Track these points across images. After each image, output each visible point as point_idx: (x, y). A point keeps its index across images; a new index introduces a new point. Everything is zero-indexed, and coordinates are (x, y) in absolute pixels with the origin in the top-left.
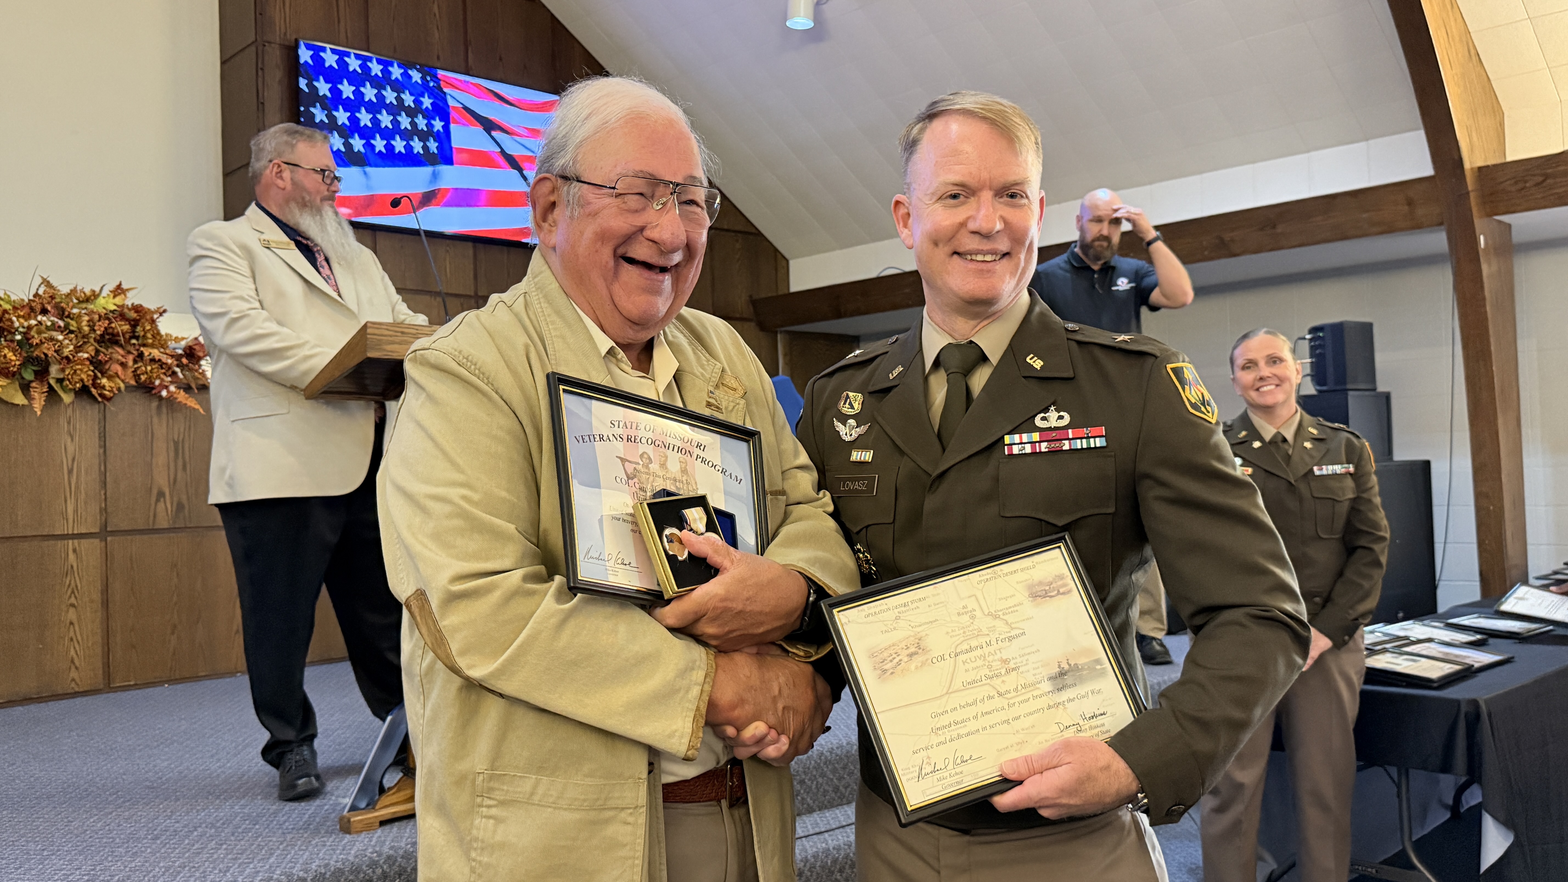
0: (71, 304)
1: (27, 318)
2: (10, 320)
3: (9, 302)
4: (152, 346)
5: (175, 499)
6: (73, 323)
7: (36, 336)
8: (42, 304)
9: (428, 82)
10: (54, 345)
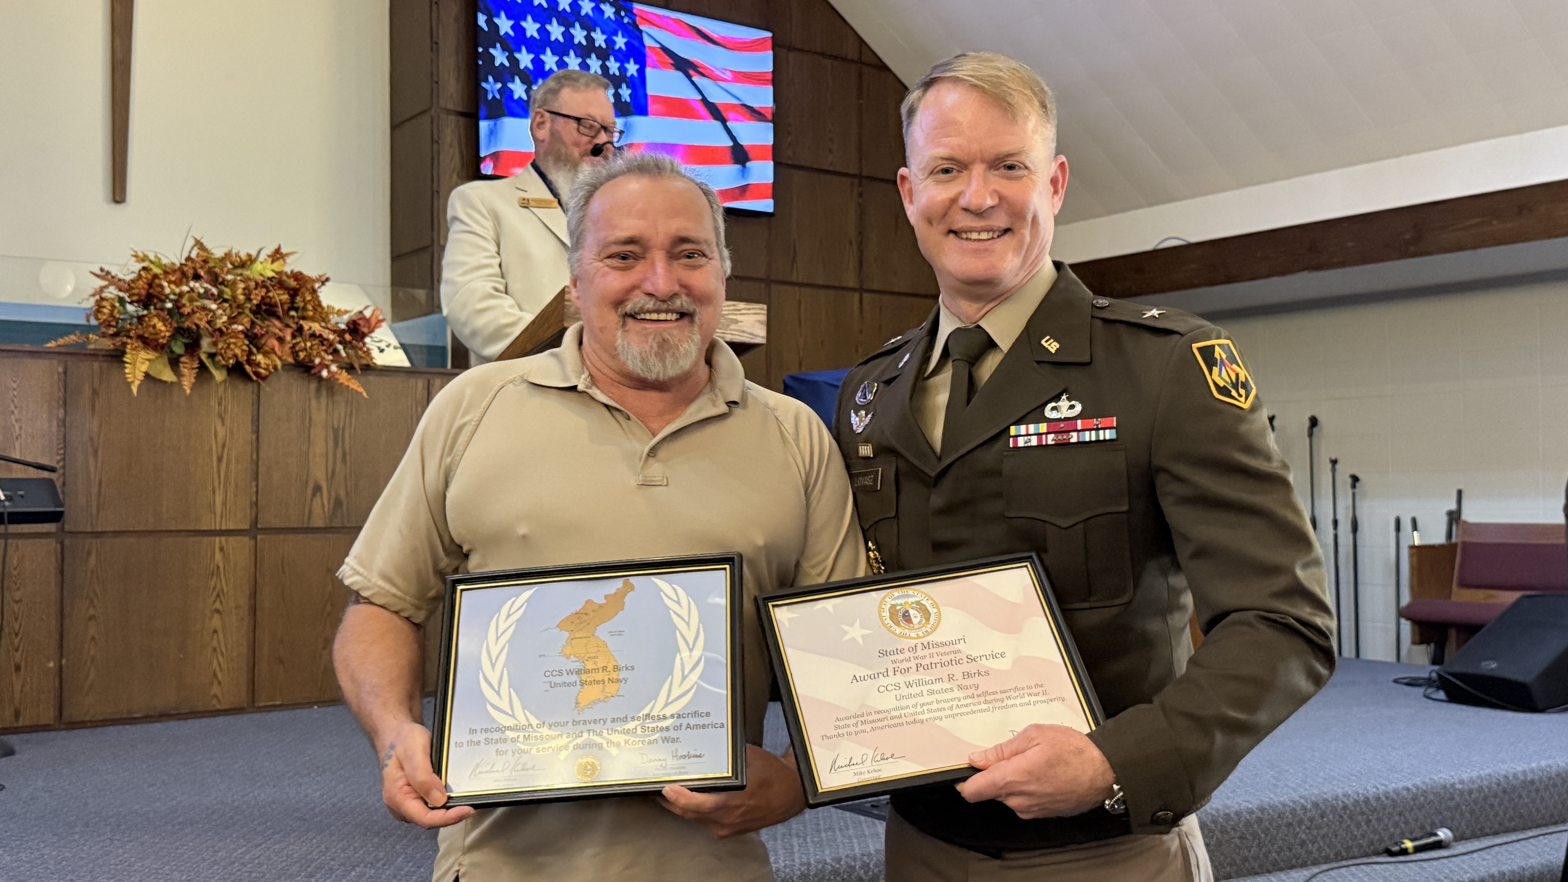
0: (225, 270)
1: (178, 283)
2: (161, 286)
3: (159, 265)
4: (313, 319)
5: (333, 494)
6: (227, 290)
7: (188, 305)
8: (195, 269)
9: (622, 18)
10: (207, 315)
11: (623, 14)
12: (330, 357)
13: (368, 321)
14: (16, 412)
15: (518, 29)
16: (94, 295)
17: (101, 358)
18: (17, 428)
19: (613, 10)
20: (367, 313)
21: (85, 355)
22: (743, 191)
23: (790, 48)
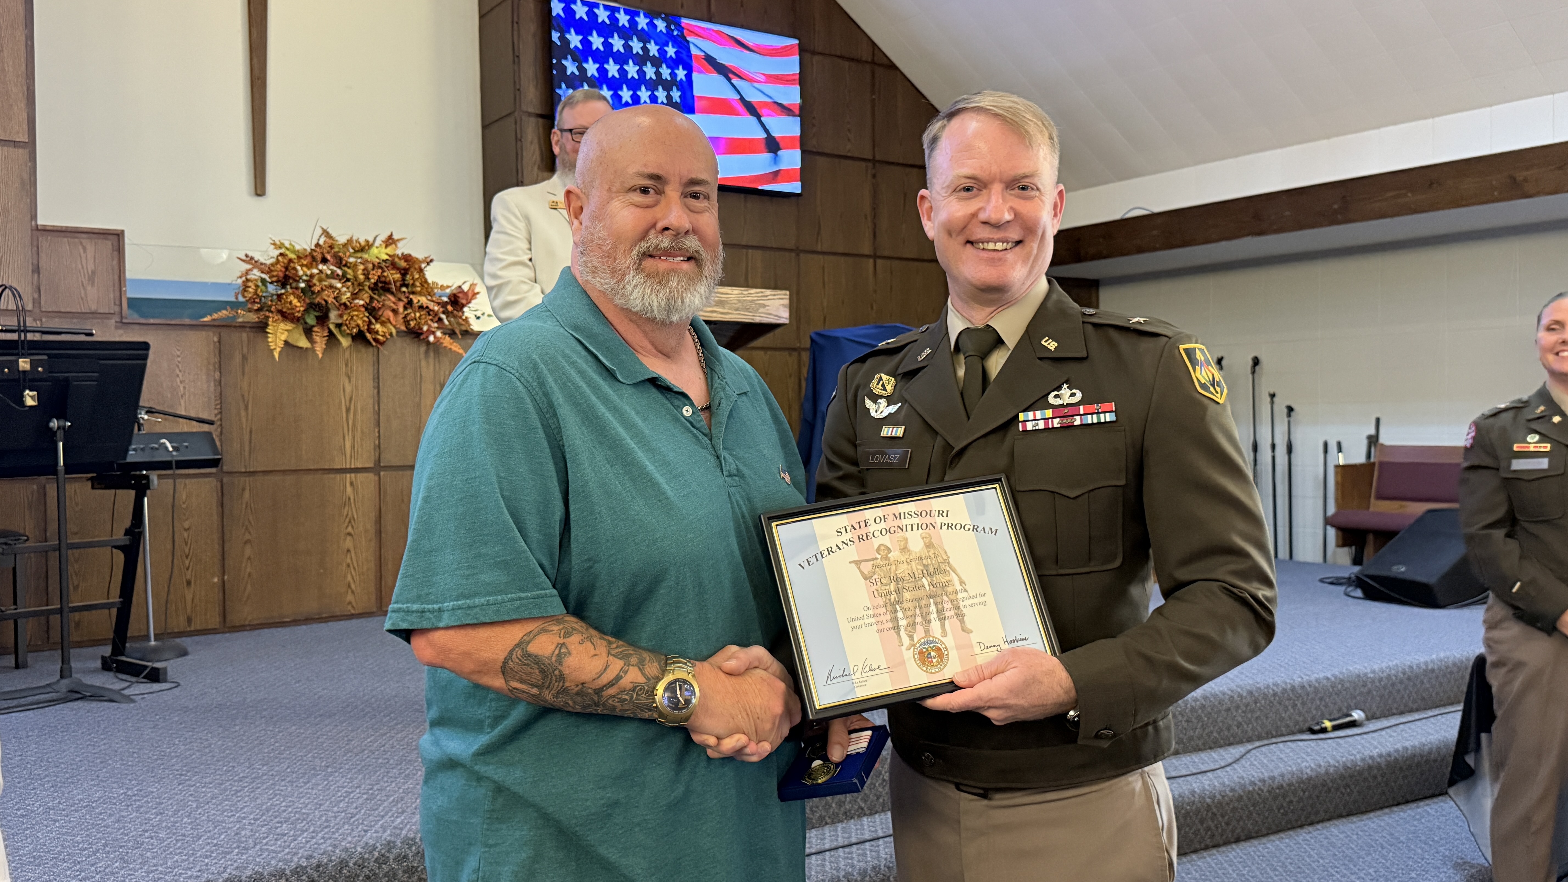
0: (348, 254)
1: (309, 266)
2: (295, 269)
3: (294, 251)
4: (420, 294)
6: (349, 271)
7: (318, 284)
8: (322, 254)
9: (673, 31)
10: (333, 292)
11: (673, 27)
12: (436, 325)
13: (466, 294)
14: (180, 375)
15: (586, 43)
16: (241, 277)
17: (248, 329)
18: (182, 389)
19: (665, 24)
20: (465, 288)
21: (235, 327)
22: (775, 176)
23: (814, 53)
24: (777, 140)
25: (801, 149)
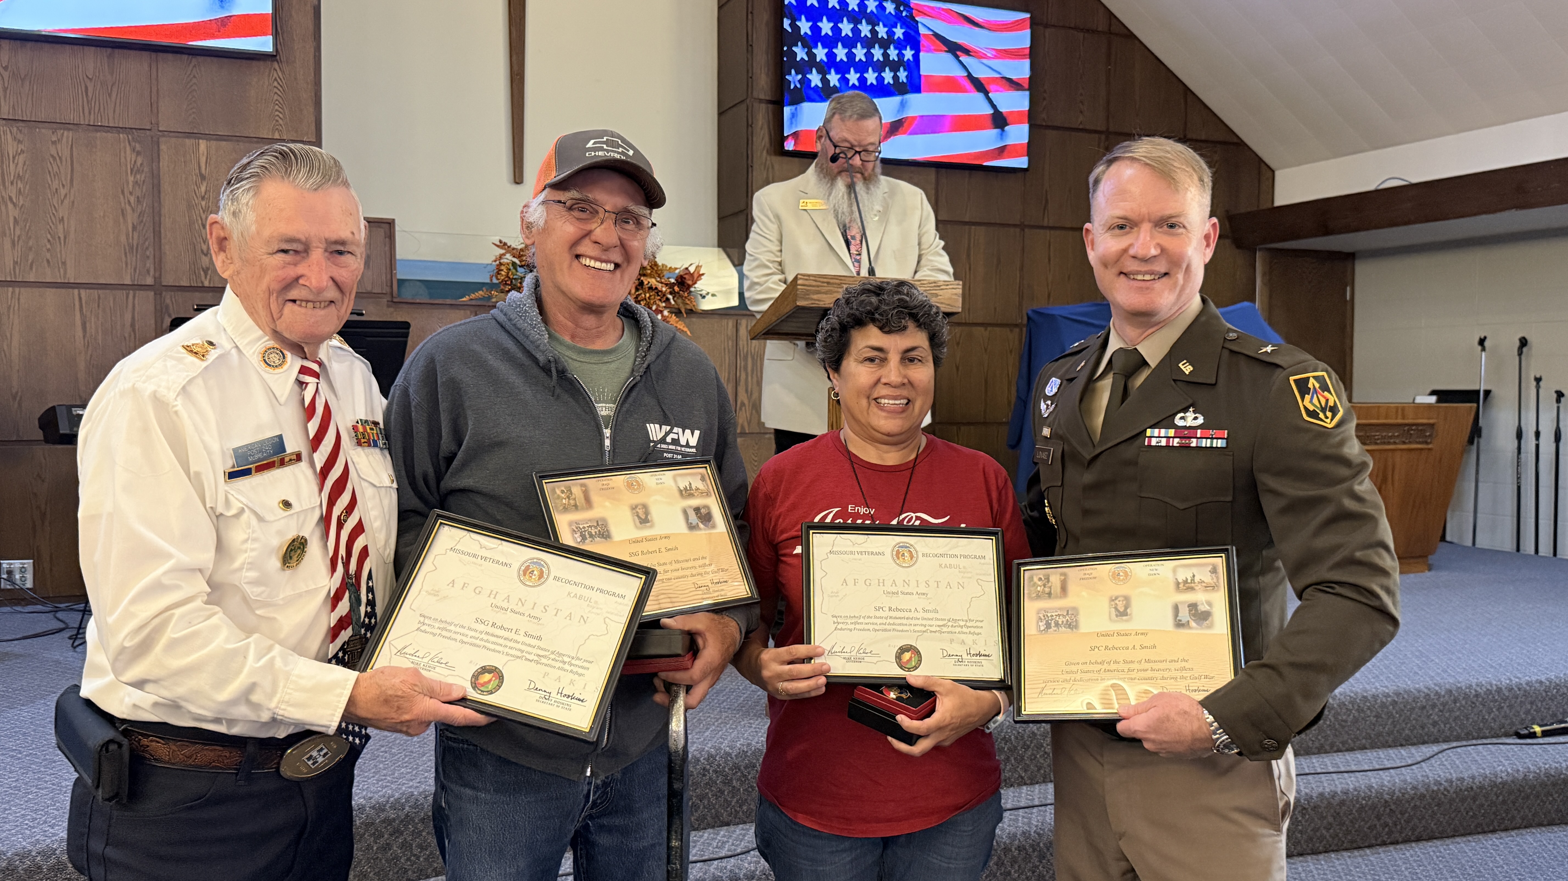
4: (651, 276)
11: (902, 9)
12: (664, 304)
13: (692, 275)
15: (816, 29)
16: (495, 261)
19: (894, 6)
20: (692, 269)
22: (1001, 152)
23: (1046, 26)
24: (1005, 115)
25: (1029, 122)
